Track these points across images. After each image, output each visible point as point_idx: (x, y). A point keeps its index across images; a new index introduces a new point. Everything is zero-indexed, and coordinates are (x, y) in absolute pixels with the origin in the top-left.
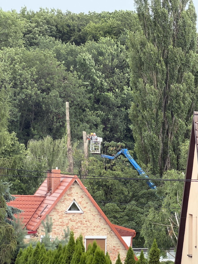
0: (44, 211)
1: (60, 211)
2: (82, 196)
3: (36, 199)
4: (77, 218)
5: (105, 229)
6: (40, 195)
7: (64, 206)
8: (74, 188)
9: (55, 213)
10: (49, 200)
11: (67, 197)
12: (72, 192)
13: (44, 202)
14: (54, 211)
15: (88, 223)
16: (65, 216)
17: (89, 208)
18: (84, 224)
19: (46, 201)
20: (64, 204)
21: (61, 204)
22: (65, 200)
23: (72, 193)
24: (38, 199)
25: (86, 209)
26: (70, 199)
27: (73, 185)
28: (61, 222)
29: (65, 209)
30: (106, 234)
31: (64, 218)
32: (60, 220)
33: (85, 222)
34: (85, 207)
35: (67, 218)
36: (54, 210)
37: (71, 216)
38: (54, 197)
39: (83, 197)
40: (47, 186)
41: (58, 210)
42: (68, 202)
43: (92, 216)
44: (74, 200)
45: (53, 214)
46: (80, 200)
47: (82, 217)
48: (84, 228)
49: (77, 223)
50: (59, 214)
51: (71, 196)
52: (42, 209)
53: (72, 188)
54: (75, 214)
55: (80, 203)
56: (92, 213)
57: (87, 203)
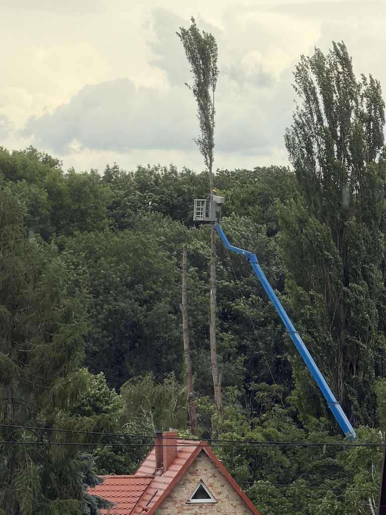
0: (152, 500)
1: (178, 499)
2: (214, 474)
3: (137, 481)
6: (145, 475)
7: (185, 491)
8: (200, 461)
9: (170, 503)
10: (160, 483)
11: (189, 476)
12: (198, 468)
13: (151, 486)
14: (168, 501)
16: (187, 508)
17: (227, 493)
19: (154, 485)
20: (184, 489)
21: (180, 489)
22: (187, 482)
23: (197, 470)
24: (142, 481)
25: (221, 495)
26: (194, 480)
27: (199, 456)
29: (186, 496)
31: (186, 512)
34: (219, 493)
35: (190, 512)
37: (196, 509)
38: (167, 477)
39: (216, 475)
40: (155, 459)
41: (175, 499)
42: (191, 484)
43: (231, 507)
44: (201, 481)
45: (168, 505)
46: (211, 480)
47: (216, 509)
50: (177, 506)
51: (197, 475)
52: (148, 497)
53: (196, 461)
54: (203, 505)
55: (212, 486)
56: (232, 502)
57: (223, 486)
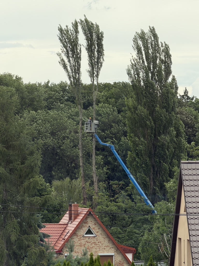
0: (67, 235)
1: (79, 235)
2: (95, 224)
3: (60, 226)
4: (92, 240)
5: (113, 248)
6: (64, 223)
8: (89, 218)
9: (75, 237)
10: (71, 227)
11: (84, 224)
13: (66, 228)
15: (100, 243)
17: (101, 232)
18: (97, 245)
19: (68, 228)
20: (81, 230)
21: (80, 230)
22: (83, 227)
23: (88, 222)
24: (62, 226)
25: (98, 233)
27: (88, 215)
28: (80, 244)
29: (82, 233)
30: (114, 251)
31: (82, 240)
32: (79, 242)
33: (97, 243)
34: (98, 232)
35: (84, 240)
36: (74, 235)
37: (87, 239)
38: (74, 224)
40: (68, 216)
41: (77, 235)
42: (85, 228)
43: (103, 238)
44: (89, 226)
46: (94, 226)
47: (96, 239)
48: (97, 248)
49: (92, 244)
50: (78, 238)
51: (87, 224)
52: (65, 234)
53: (87, 217)
54: (90, 237)
55: (94, 229)
56: (103, 236)
57: (99, 229)
